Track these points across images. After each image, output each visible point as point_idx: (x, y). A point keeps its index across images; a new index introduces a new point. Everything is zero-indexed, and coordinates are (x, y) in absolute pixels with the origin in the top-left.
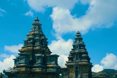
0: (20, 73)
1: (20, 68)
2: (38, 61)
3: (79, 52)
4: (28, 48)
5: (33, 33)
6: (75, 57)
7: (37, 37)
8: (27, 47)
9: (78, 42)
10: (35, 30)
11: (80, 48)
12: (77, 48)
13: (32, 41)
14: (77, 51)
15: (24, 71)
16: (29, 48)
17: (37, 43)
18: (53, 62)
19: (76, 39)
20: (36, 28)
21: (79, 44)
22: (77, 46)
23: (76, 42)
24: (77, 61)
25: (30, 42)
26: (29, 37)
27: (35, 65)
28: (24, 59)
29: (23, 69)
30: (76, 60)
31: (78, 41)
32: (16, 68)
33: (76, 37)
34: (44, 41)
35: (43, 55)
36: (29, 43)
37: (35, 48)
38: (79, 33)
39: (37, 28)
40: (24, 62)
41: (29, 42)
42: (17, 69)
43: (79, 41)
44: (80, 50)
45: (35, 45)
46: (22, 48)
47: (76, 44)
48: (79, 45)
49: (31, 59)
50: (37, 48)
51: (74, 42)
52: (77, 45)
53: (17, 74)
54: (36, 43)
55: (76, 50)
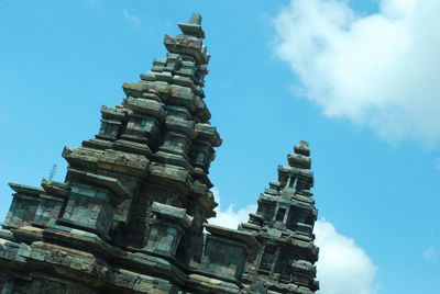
0: (55, 274)
1: (63, 250)
2: (156, 239)
3: (284, 240)
4: (121, 154)
5: (162, 86)
6: (259, 257)
7: (176, 113)
8: (117, 148)
9: (290, 190)
10: (173, 74)
11: (292, 226)
12: (280, 218)
13: (149, 126)
14: (274, 233)
15: (82, 273)
16: (128, 156)
17: (171, 148)
18: (228, 266)
19: (283, 175)
20: (182, 71)
21: (295, 203)
22: (282, 211)
23: (278, 188)
24: (262, 278)
25: (137, 128)
26: (142, 102)
27: (138, 257)
28: (97, 209)
29: (83, 261)
30: (260, 273)
31: (291, 186)
32: (40, 243)
33: (287, 167)
34: (206, 150)
35: (191, 218)
36: (133, 132)
37: (157, 170)
38: (307, 153)
39: (189, 71)
40: (92, 223)
41: (130, 125)
42: (44, 248)
43: (294, 190)
44: (292, 233)
45: (160, 153)
46: (85, 144)
47: (280, 199)
48: (293, 208)
49: (124, 219)
50: (171, 171)
51: (272, 186)
52: (281, 203)
53: (38, 275)
54: (167, 145)
55: (271, 227)
